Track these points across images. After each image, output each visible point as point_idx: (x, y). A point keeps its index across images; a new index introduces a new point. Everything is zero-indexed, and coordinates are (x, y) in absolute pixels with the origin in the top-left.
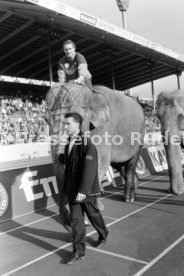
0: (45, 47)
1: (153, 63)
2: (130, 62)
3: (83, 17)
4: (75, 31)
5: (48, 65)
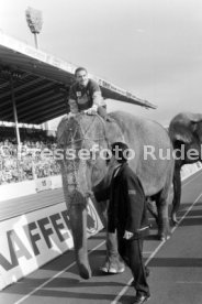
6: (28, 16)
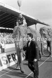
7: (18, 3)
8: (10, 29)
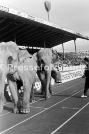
0: (12, 30)
1: (63, 35)
2: (52, 35)
3: (29, 17)
4: (26, 22)
5: (14, 38)
6: (45, 4)
7: (46, 6)
8: (34, 48)
